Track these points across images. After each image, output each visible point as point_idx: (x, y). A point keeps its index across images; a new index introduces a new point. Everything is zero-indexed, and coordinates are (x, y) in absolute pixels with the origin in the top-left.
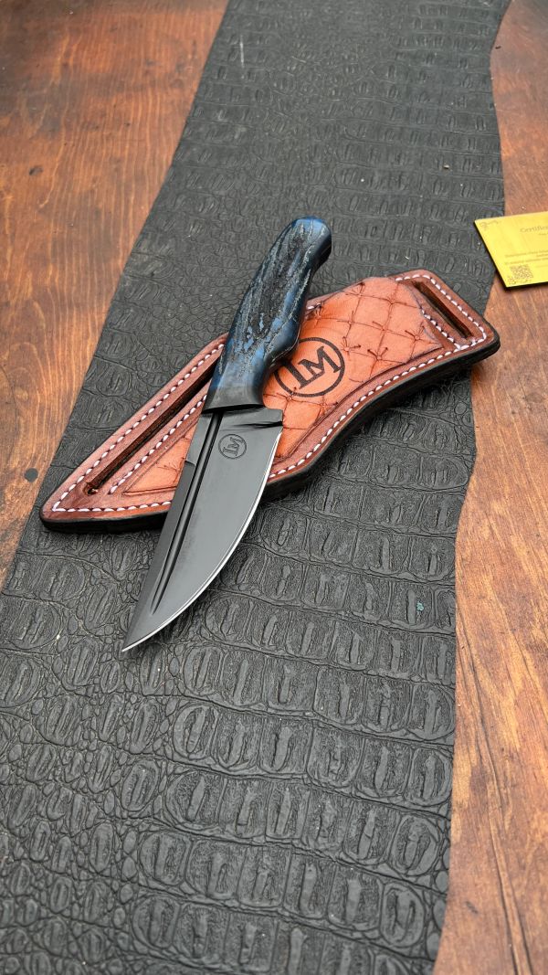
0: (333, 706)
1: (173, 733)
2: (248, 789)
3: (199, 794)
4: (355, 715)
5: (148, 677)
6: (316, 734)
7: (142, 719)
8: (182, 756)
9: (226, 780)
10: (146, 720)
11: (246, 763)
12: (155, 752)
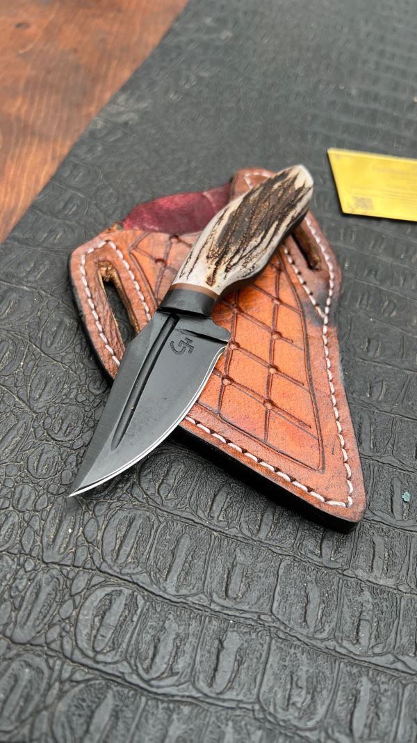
0: (297, 611)
1: (77, 620)
2: (175, 716)
3: (103, 716)
4: (327, 628)
5: (54, 540)
6: (273, 647)
7: (37, 595)
8: (86, 656)
9: (144, 699)
10: (43, 596)
11: (176, 678)
12: (48, 644)
